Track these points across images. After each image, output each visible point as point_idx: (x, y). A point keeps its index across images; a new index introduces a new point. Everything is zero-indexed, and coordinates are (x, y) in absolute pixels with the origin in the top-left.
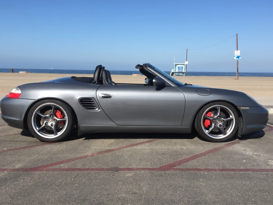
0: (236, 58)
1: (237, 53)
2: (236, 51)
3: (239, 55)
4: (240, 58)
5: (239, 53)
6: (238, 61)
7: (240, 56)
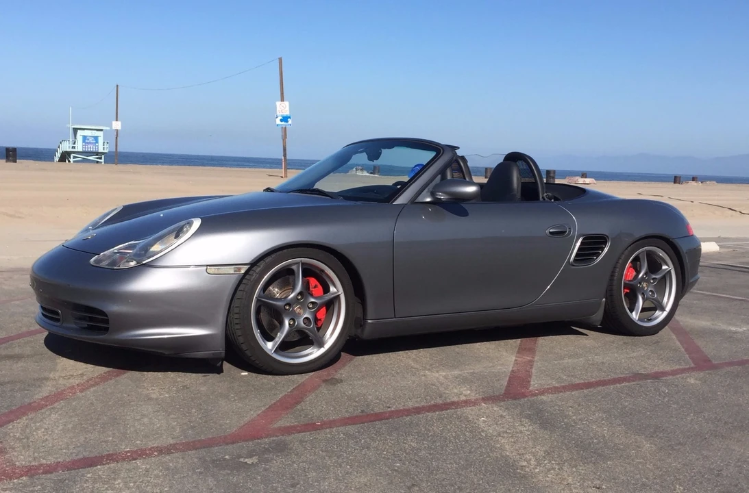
0: (281, 120)
1: (283, 108)
2: (278, 103)
3: (287, 113)
4: (290, 122)
5: (288, 108)
6: (285, 130)
7: (290, 118)
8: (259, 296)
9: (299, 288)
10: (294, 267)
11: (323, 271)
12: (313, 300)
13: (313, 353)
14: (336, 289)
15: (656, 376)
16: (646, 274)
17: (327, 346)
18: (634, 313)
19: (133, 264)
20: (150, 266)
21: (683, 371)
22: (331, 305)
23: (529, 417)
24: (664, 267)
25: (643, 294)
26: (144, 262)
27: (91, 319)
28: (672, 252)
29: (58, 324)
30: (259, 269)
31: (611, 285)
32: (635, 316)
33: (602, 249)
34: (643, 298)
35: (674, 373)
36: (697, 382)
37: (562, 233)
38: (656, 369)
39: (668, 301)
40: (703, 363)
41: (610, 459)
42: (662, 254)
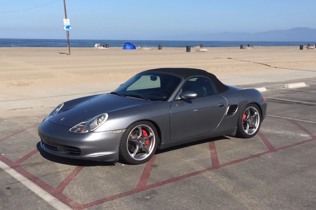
0: (66, 28)
1: (67, 22)
2: (64, 20)
3: (69, 24)
4: (70, 29)
5: (69, 22)
6: (68, 32)
7: (70, 26)
8: (129, 139)
9: (141, 135)
10: (139, 128)
11: (147, 128)
12: (145, 138)
13: (146, 156)
14: (152, 134)
15: (258, 156)
16: (249, 116)
17: (150, 153)
18: (246, 130)
19: (87, 131)
20: (93, 132)
21: (266, 153)
22: (151, 139)
23: (223, 175)
24: (255, 113)
25: (249, 123)
26: (91, 131)
27: (71, 150)
28: (258, 108)
29: (58, 152)
30: (128, 130)
31: (238, 122)
32: (246, 131)
33: (236, 110)
34: (249, 125)
35: (263, 154)
36: (272, 157)
37: (223, 105)
38: (257, 153)
39: (257, 125)
40: (272, 149)
41: (252, 188)
42: (254, 108)
